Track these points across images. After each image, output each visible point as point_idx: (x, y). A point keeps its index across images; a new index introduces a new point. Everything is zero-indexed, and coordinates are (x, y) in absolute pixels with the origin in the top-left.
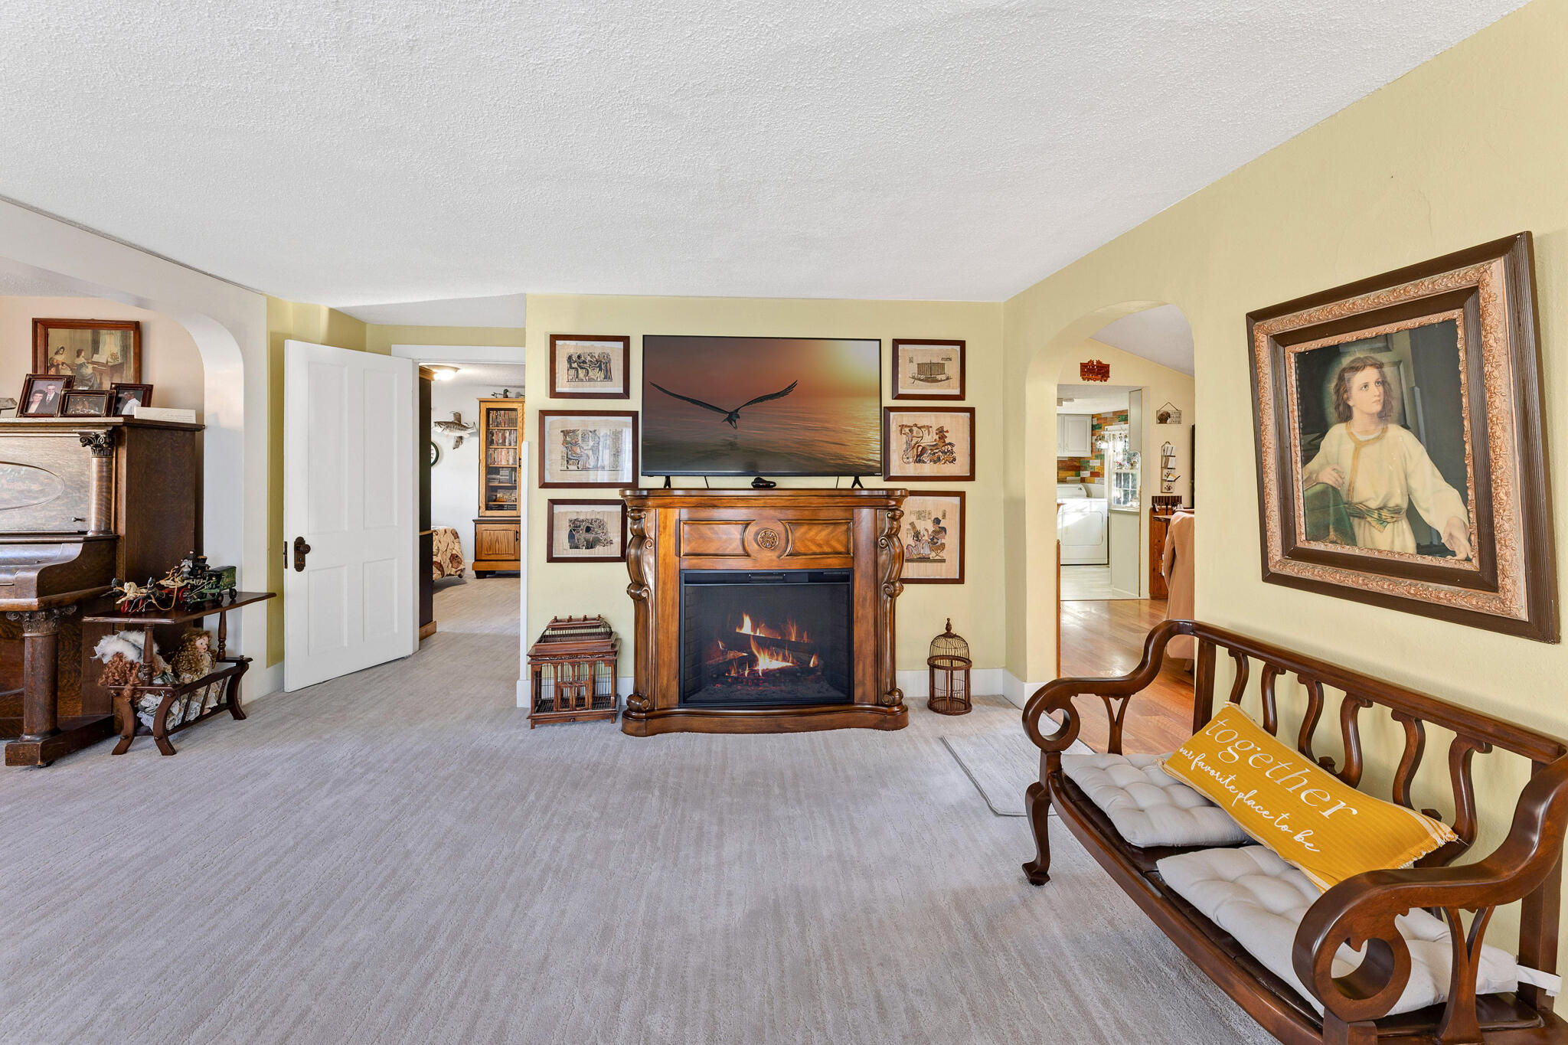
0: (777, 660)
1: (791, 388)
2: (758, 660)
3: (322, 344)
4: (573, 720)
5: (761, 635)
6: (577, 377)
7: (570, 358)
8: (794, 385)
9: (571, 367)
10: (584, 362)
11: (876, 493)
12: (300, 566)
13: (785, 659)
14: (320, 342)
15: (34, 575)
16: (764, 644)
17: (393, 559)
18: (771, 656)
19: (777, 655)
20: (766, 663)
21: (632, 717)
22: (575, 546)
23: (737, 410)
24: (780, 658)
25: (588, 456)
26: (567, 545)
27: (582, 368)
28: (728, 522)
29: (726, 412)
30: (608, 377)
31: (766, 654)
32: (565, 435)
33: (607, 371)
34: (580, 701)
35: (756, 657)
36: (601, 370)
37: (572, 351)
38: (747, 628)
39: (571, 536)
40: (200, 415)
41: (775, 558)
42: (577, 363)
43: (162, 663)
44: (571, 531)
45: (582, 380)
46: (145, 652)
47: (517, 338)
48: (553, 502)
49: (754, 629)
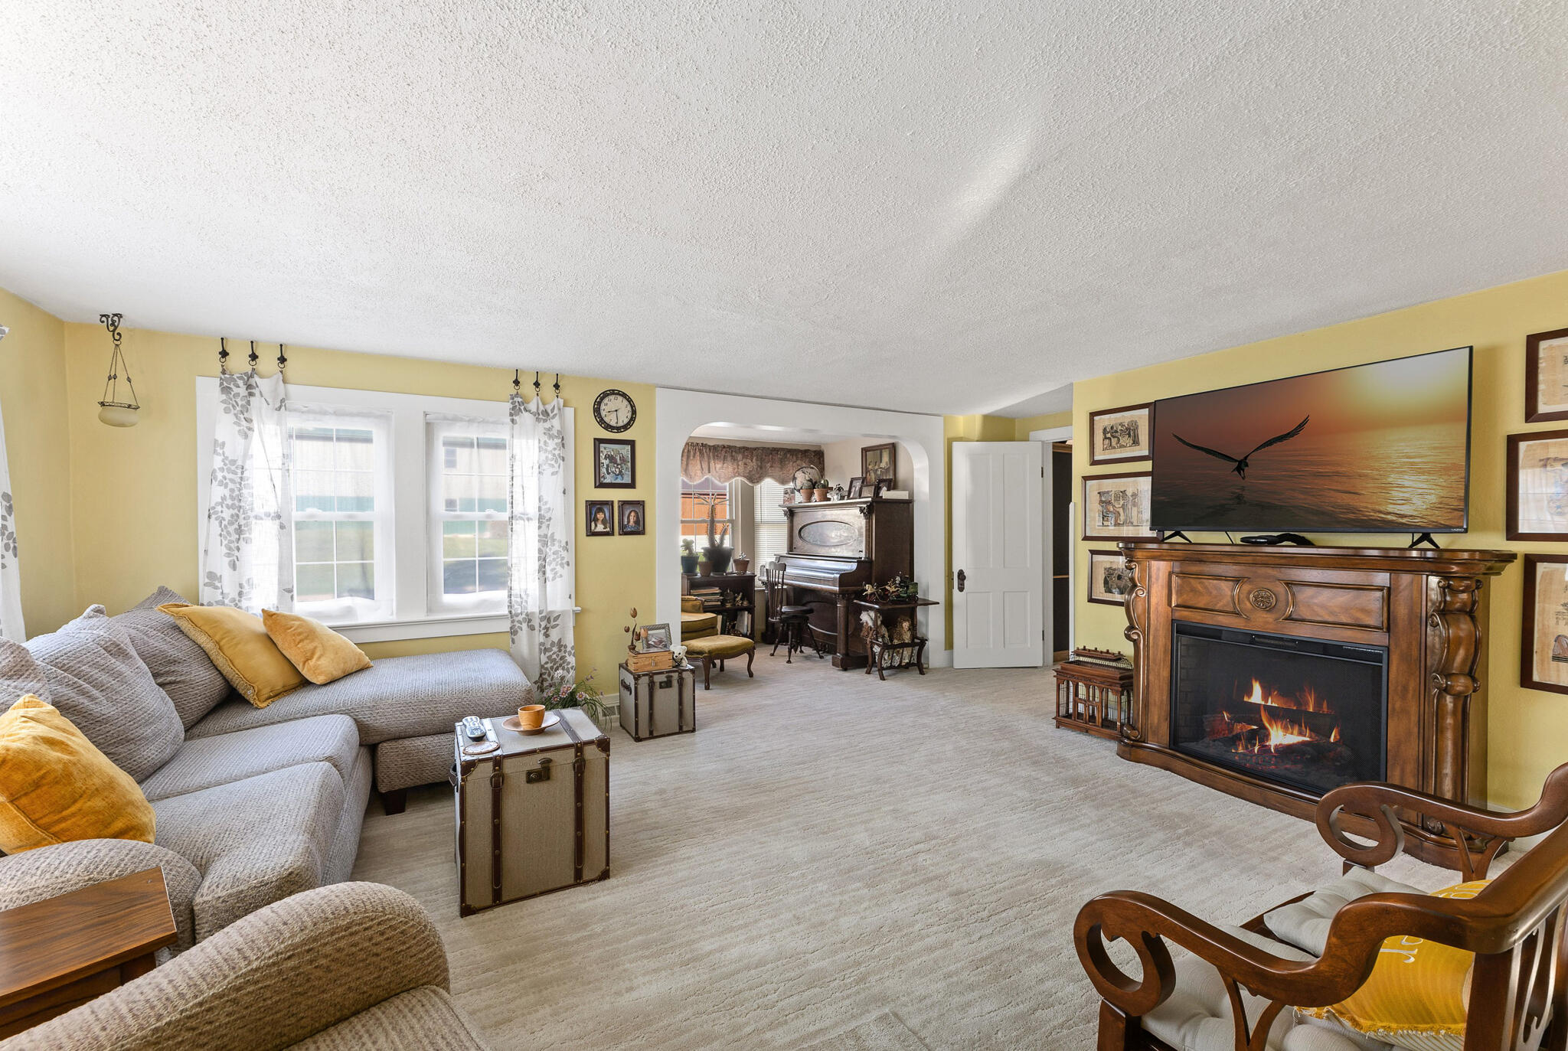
0: (1292, 734)
1: (1301, 426)
2: (1269, 734)
3: (977, 441)
4: (1087, 731)
5: (1273, 705)
6: (1111, 445)
7: (1105, 429)
8: (1306, 421)
9: (1106, 438)
10: (1116, 432)
11: (1392, 553)
12: (961, 589)
13: (1300, 734)
14: (976, 439)
15: (838, 576)
16: (1275, 715)
17: (1026, 592)
18: (1285, 729)
19: (1292, 728)
20: (1279, 737)
21: (1124, 742)
22: (1109, 590)
23: (1246, 458)
24: (1296, 731)
25: (1118, 513)
26: (1103, 589)
27: (1114, 437)
28: (1218, 577)
29: (1236, 461)
30: (1136, 442)
31: (1280, 726)
32: (1100, 496)
33: (1135, 436)
34: (1092, 718)
35: (1266, 729)
36: (1129, 436)
37: (1106, 423)
38: (1257, 696)
39: (1106, 582)
40: (911, 494)
41: (1271, 620)
42: (1111, 434)
43: (884, 630)
44: (1106, 577)
45: (1114, 448)
46: (875, 622)
47: (1065, 419)
48: (1093, 552)
49: (1265, 697)
